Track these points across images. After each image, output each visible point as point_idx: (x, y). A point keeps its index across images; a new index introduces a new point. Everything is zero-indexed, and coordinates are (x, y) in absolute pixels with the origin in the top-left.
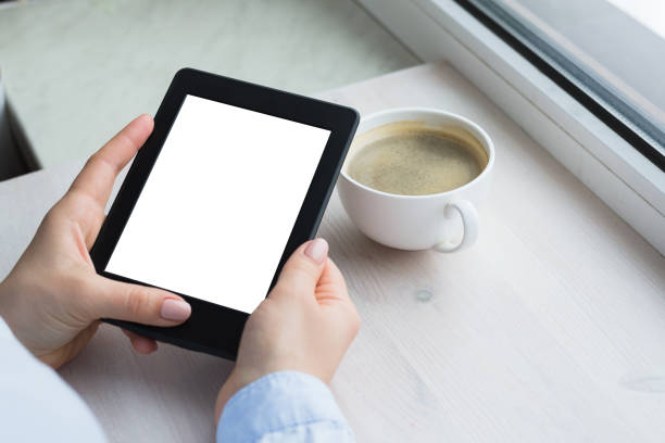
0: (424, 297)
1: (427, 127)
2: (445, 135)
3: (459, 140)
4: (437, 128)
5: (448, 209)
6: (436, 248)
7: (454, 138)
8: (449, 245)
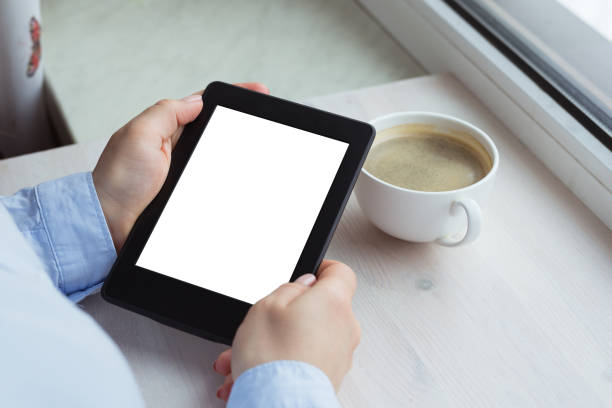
0: (425, 285)
1: (436, 131)
2: (452, 140)
3: (465, 145)
4: (447, 133)
5: (454, 207)
6: (439, 242)
7: (460, 142)
8: (450, 239)
